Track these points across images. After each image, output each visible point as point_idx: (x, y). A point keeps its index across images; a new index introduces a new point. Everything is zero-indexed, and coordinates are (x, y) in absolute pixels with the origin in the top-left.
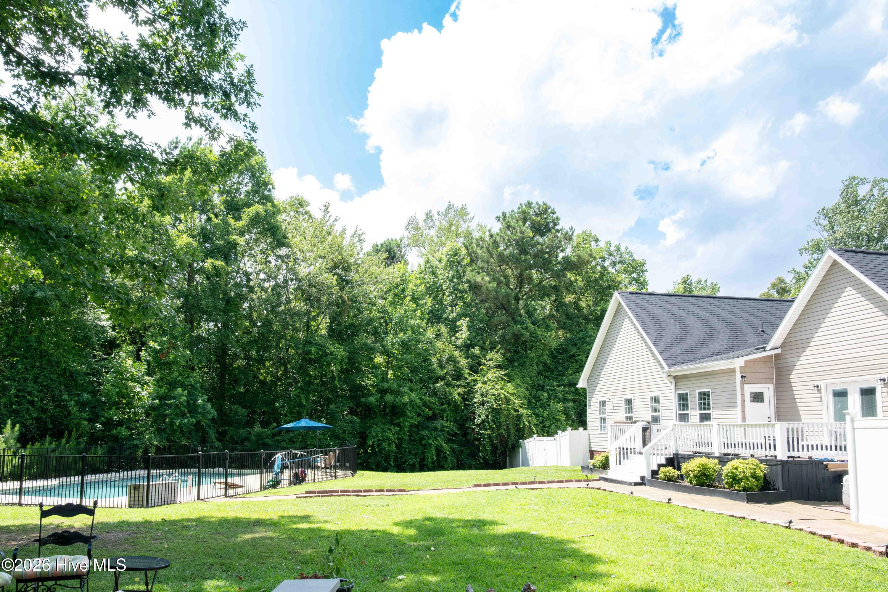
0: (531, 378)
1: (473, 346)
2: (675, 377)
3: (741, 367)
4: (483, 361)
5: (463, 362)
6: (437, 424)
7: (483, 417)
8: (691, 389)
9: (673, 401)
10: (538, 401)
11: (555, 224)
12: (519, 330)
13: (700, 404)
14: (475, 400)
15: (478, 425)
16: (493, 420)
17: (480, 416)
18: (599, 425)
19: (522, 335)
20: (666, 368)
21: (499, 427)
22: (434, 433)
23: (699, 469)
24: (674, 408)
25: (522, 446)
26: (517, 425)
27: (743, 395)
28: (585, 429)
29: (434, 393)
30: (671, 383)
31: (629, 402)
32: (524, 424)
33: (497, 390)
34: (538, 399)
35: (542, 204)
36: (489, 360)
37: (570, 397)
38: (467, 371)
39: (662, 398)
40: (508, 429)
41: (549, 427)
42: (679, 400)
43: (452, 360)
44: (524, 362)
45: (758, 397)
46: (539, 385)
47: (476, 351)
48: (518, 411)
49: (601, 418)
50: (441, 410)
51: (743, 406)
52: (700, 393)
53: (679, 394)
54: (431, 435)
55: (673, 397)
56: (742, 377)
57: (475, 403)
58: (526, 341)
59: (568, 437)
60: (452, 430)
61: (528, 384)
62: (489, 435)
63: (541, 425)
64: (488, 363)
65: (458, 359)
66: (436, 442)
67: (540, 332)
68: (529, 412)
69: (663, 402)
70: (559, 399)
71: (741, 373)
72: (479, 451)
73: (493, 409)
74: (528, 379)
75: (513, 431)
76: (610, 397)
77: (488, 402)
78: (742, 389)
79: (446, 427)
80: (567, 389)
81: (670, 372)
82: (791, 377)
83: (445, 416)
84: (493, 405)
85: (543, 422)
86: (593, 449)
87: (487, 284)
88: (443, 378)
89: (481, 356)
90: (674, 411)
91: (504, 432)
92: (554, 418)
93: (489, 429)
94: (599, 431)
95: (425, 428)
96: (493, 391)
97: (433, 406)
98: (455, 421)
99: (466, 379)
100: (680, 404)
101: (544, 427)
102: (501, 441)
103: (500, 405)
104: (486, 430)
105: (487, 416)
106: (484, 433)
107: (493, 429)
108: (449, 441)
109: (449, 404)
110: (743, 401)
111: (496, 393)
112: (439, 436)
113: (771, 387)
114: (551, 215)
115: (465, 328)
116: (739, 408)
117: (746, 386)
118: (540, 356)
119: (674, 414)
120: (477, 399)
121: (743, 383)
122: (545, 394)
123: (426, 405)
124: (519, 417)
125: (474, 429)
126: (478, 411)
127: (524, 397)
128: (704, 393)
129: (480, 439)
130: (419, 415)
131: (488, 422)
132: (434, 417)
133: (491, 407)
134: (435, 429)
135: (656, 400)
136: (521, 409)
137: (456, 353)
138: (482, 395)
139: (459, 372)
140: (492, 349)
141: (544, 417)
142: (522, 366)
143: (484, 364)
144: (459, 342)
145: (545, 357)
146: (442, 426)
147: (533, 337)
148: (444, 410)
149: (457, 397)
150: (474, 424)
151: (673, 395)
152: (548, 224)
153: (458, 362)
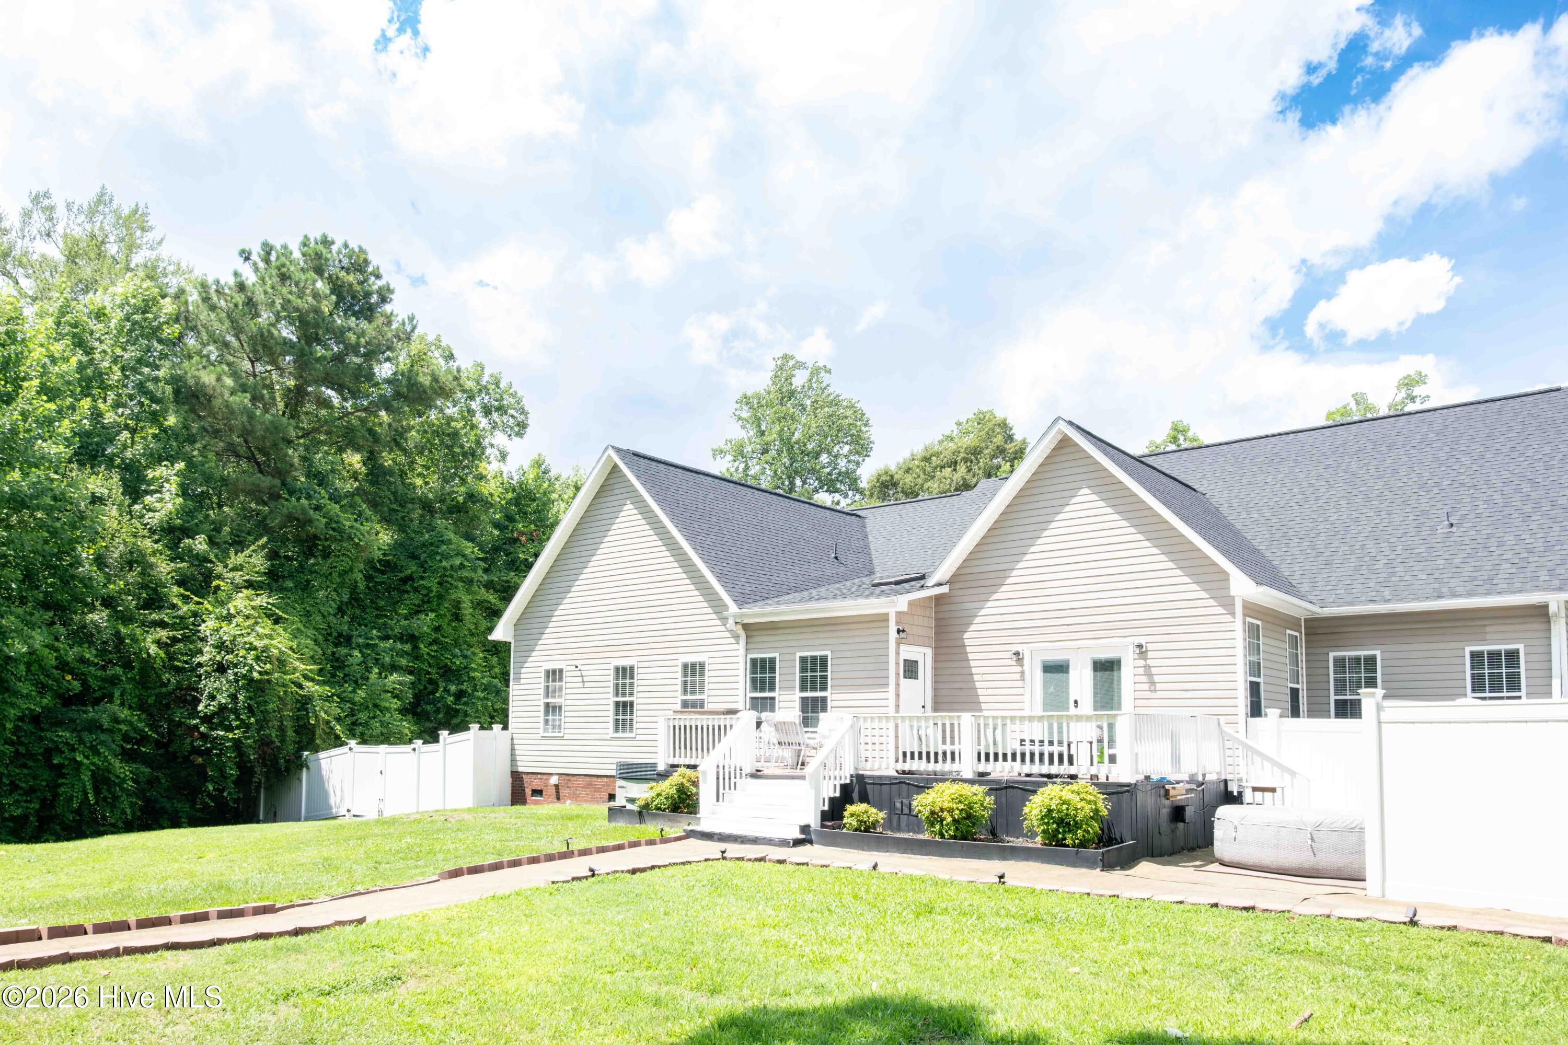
0: (324, 616)
1: (190, 533)
2: (746, 627)
3: (899, 614)
4: (219, 569)
5: (164, 568)
6: (103, 714)
7: (223, 699)
8: (784, 650)
9: (741, 672)
10: (339, 668)
11: (384, 300)
12: (304, 512)
13: (803, 680)
14: (199, 659)
15: (207, 719)
16: (250, 709)
17: (212, 697)
18: (542, 720)
19: (310, 521)
20: (733, 608)
21: (262, 724)
22: (87, 737)
23: (961, 806)
24: (741, 685)
25: (310, 765)
26: (298, 718)
27: (898, 664)
28: (505, 728)
29: (83, 635)
30: (737, 637)
31: (625, 673)
32: (317, 717)
33: (260, 637)
34: (338, 663)
35: (357, 250)
36: (232, 570)
37: (404, 662)
38: (175, 589)
39: (711, 667)
40: (282, 729)
41: (366, 724)
42: (754, 670)
43: (133, 560)
44: (308, 581)
45: (911, 669)
46: (340, 635)
47: (200, 544)
48: (300, 686)
49: (547, 706)
50: (103, 680)
51: (898, 685)
52: (803, 660)
53: (754, 662)
54: (81, 741)
55: (741, 666)
56: (899, 631)
57: (200, 665)
58: (316, 537)
59: (471, 743)
60: (135, 729)
61: (317, 629)
62: (237, 743)
63: (349, 721)
64: (230, 575)
65: (153, 560)
66: (96, 760)
67: (347, 521)
68: (327, 690)
69: (711, 674)
70: (383, 666)
71: (897, 623)
72: (205, 778)
73: (251, 680)
74: (319, 618)
75: (290, 733)
76: (577, 663)
77: (236, 666)
78: (898, 653)
79: (124, 721)
80: (399, 646)
81: (742, 616)
82: (966, 635)
83: (117, 694)
84: (252, 668)
85: (352, 713)
86: (520, 769)
87: (227, 395)
88: (108, 602)
89: (212, 557)
90: (741, 692)
91: (274, 734)
92: (376, 706)
93: (238, 727)
94: (541, 731)
95: (59, 724)
96: (251, 639)
97: (83, 668)
98: (142, 707)
99: (174, 607)
100: (753, 680)
101: (354, 724)
102: (262, 757)
103: (267, 673)
104: (230, 729)
105: (234, 697)
106: (222, 738)
107: (248, 727)
108: (128, 756)
109: (127, 666)
110: (898, 674)
111: (258, 643)
112: (102, 743)
113: (929, 652)
114: (373, 278)
115: (172, 487)
116: (892, 688)
117: (902, 647)
118: (346, 572)
119: (741, 699)
120: (208, 654)
121: (898, 644)
122: (356, 653)
123: (63, 666)
124: (304, 703)
125: (196, 727)
126: (208, 685)
127: (312, 657)
128: (814, 659)
129: (209, 751)
130: (42, 689)
131: (235, 711)
132: (85, 698)
133: (244, 677)
134: (94, 726)
135: (694, 670)
136: (310, 684)
137: (147, 544)
138: (221, 646)
139: (155, 590)
140: (239, 544)
141: (354, 704)
142: (303, 590)
143: (219, 577)
144: (153, 519)
145: (359, 576)
146: (116, 720)
147: (333, 529)
148: (114, 681)
149: (153, 649)
150: (194, 714)
151: (741, 660)
152: (368, 294)
153: (151, 566)
